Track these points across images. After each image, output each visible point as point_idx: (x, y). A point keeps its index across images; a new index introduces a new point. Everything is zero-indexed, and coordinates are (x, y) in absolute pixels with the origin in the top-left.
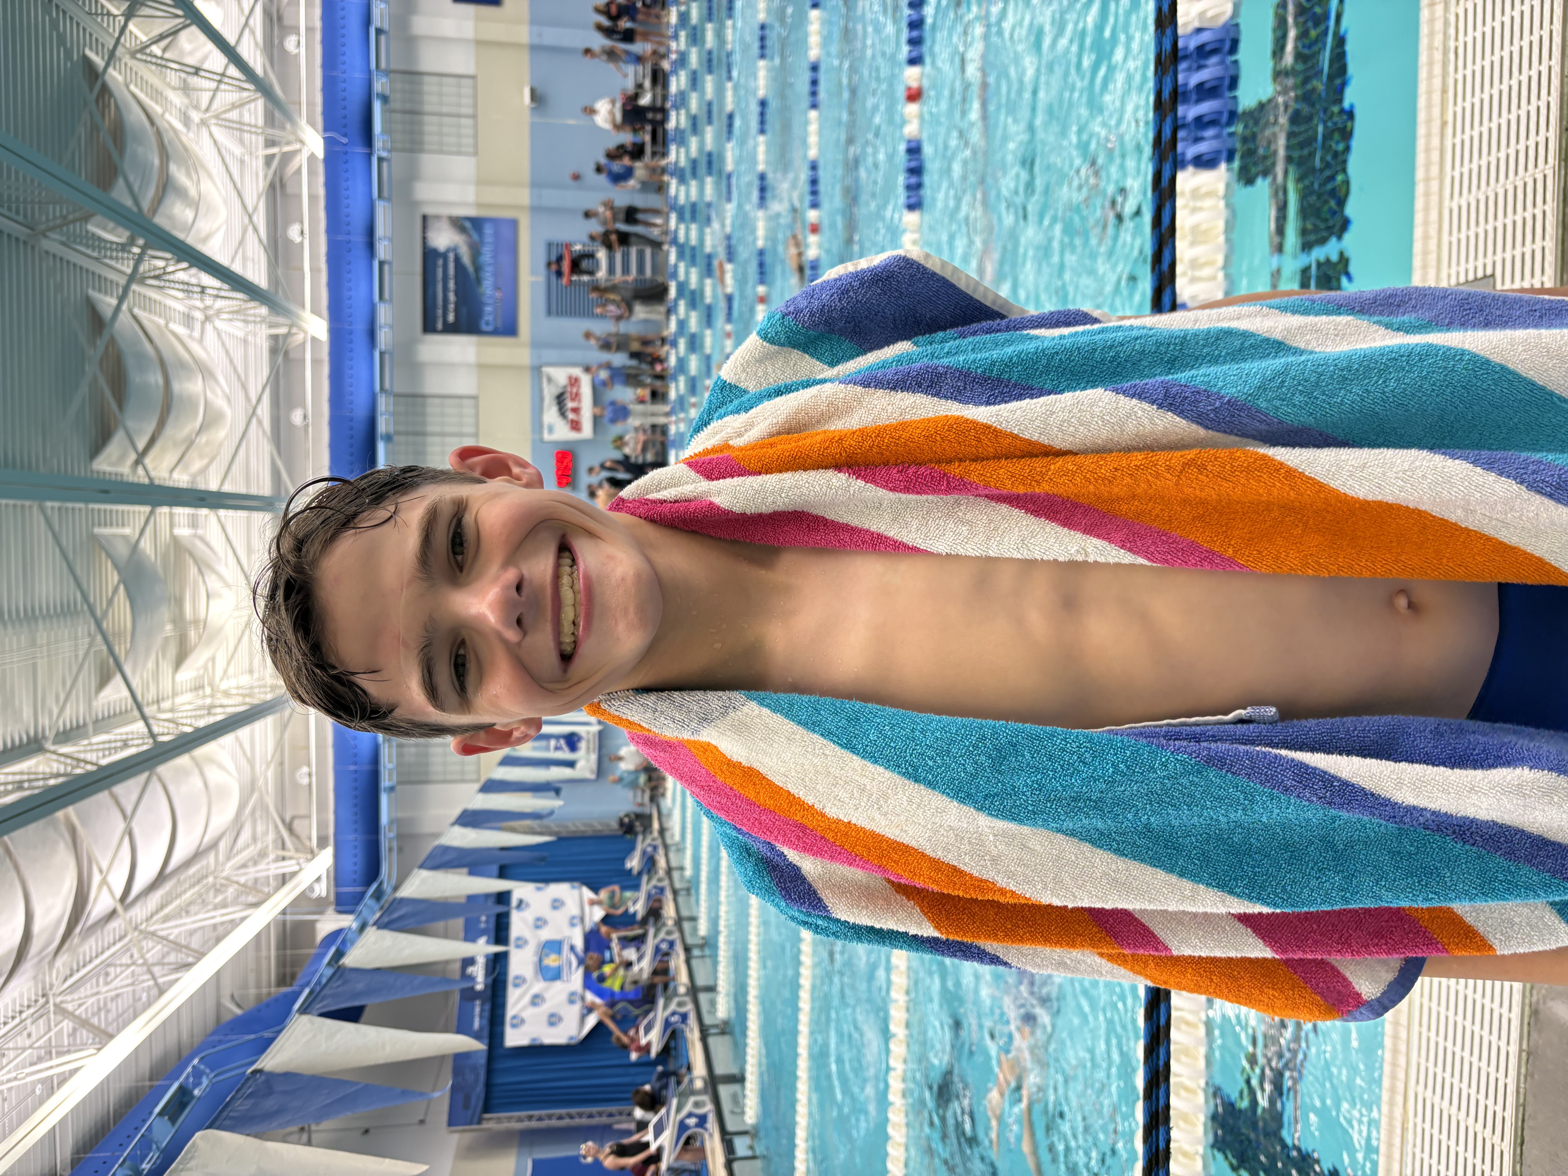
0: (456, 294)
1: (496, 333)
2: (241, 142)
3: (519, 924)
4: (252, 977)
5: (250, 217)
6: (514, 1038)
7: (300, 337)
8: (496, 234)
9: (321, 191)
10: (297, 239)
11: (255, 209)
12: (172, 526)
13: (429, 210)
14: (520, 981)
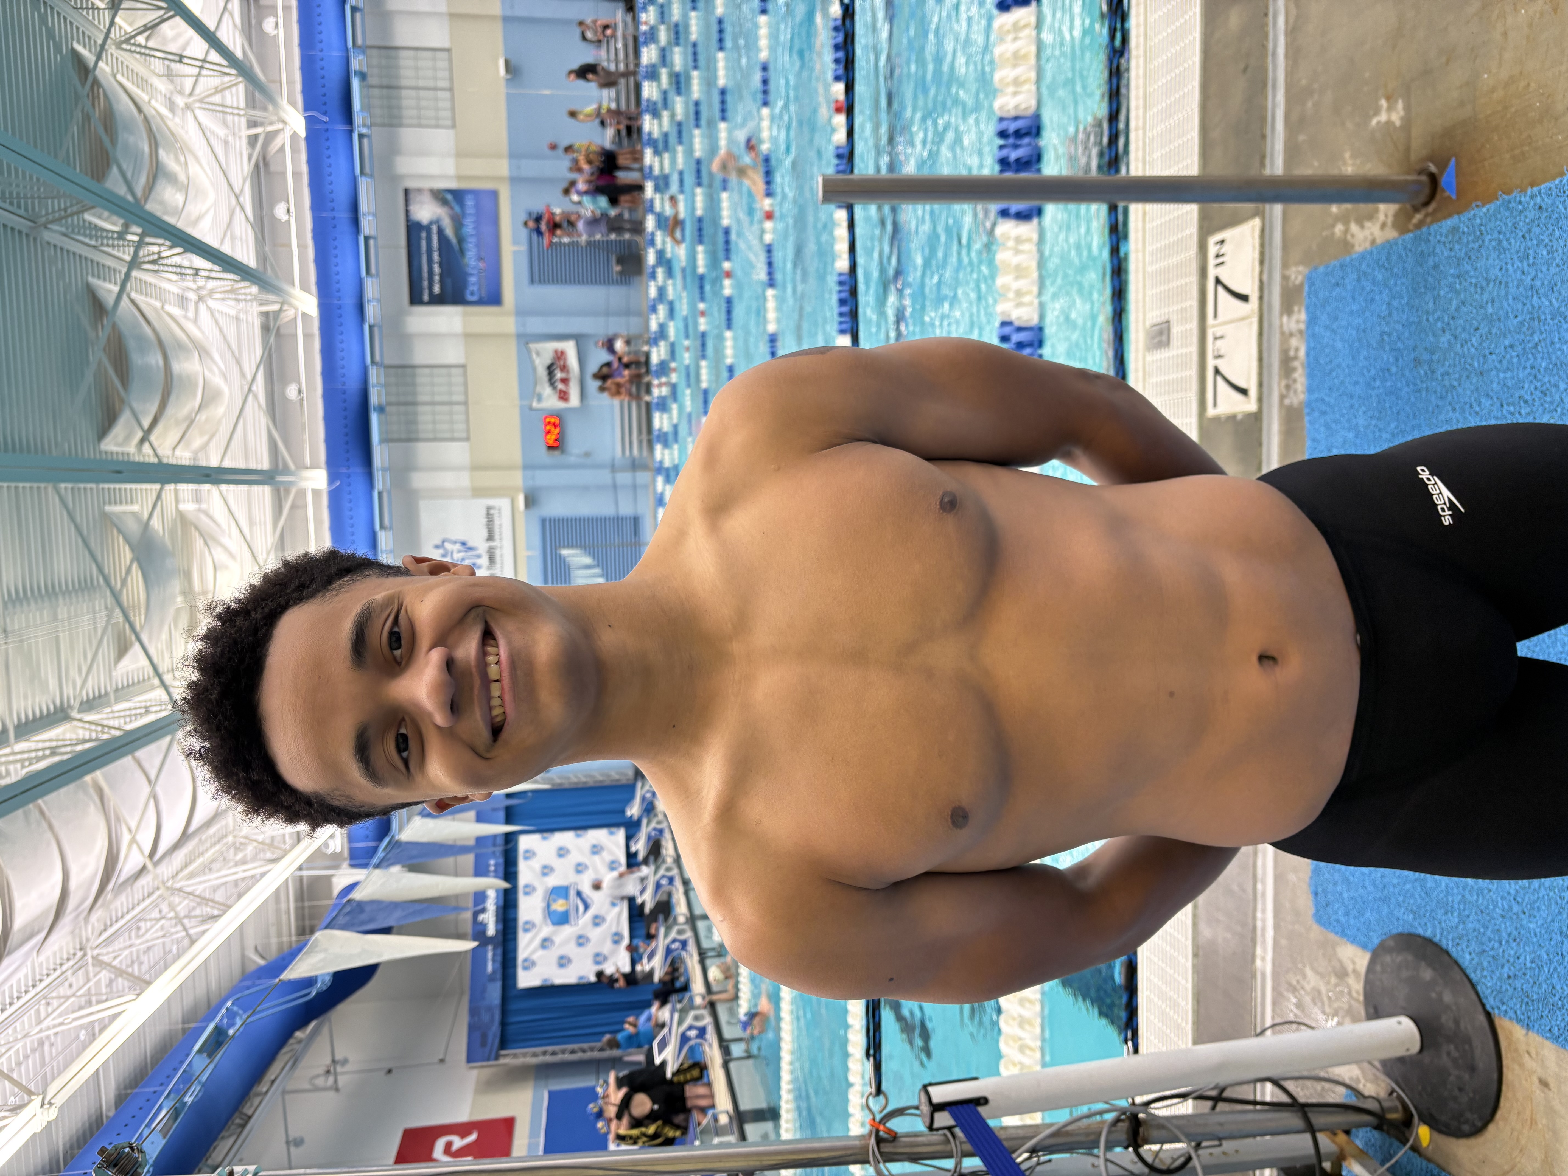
0: (441, 266)
1: (480, 302)
2: (225, 123)
3: (526, 872)
4: (273, 931)
5: (237, 197)
6: (526, 980)
7: (289, 313)
8: (477, 206)
9: (304, 168)
10: (284, 218)
11: (242, 191)
12: (177, 501)
13: (411, 184)
14: (530, 926)
